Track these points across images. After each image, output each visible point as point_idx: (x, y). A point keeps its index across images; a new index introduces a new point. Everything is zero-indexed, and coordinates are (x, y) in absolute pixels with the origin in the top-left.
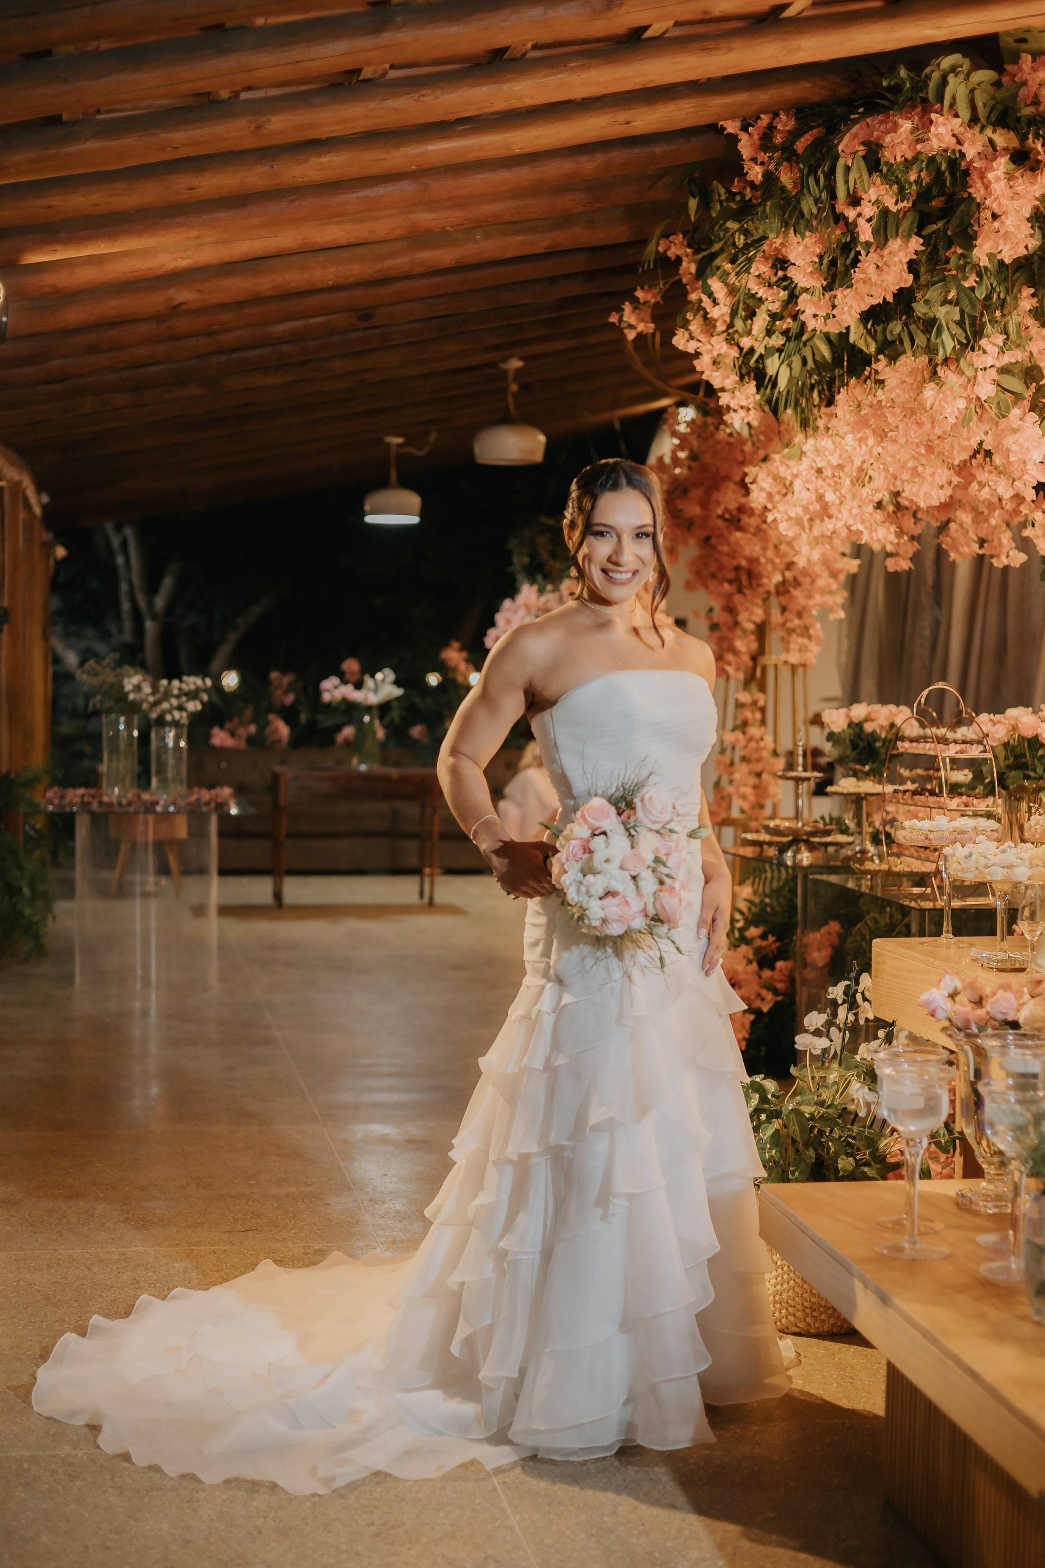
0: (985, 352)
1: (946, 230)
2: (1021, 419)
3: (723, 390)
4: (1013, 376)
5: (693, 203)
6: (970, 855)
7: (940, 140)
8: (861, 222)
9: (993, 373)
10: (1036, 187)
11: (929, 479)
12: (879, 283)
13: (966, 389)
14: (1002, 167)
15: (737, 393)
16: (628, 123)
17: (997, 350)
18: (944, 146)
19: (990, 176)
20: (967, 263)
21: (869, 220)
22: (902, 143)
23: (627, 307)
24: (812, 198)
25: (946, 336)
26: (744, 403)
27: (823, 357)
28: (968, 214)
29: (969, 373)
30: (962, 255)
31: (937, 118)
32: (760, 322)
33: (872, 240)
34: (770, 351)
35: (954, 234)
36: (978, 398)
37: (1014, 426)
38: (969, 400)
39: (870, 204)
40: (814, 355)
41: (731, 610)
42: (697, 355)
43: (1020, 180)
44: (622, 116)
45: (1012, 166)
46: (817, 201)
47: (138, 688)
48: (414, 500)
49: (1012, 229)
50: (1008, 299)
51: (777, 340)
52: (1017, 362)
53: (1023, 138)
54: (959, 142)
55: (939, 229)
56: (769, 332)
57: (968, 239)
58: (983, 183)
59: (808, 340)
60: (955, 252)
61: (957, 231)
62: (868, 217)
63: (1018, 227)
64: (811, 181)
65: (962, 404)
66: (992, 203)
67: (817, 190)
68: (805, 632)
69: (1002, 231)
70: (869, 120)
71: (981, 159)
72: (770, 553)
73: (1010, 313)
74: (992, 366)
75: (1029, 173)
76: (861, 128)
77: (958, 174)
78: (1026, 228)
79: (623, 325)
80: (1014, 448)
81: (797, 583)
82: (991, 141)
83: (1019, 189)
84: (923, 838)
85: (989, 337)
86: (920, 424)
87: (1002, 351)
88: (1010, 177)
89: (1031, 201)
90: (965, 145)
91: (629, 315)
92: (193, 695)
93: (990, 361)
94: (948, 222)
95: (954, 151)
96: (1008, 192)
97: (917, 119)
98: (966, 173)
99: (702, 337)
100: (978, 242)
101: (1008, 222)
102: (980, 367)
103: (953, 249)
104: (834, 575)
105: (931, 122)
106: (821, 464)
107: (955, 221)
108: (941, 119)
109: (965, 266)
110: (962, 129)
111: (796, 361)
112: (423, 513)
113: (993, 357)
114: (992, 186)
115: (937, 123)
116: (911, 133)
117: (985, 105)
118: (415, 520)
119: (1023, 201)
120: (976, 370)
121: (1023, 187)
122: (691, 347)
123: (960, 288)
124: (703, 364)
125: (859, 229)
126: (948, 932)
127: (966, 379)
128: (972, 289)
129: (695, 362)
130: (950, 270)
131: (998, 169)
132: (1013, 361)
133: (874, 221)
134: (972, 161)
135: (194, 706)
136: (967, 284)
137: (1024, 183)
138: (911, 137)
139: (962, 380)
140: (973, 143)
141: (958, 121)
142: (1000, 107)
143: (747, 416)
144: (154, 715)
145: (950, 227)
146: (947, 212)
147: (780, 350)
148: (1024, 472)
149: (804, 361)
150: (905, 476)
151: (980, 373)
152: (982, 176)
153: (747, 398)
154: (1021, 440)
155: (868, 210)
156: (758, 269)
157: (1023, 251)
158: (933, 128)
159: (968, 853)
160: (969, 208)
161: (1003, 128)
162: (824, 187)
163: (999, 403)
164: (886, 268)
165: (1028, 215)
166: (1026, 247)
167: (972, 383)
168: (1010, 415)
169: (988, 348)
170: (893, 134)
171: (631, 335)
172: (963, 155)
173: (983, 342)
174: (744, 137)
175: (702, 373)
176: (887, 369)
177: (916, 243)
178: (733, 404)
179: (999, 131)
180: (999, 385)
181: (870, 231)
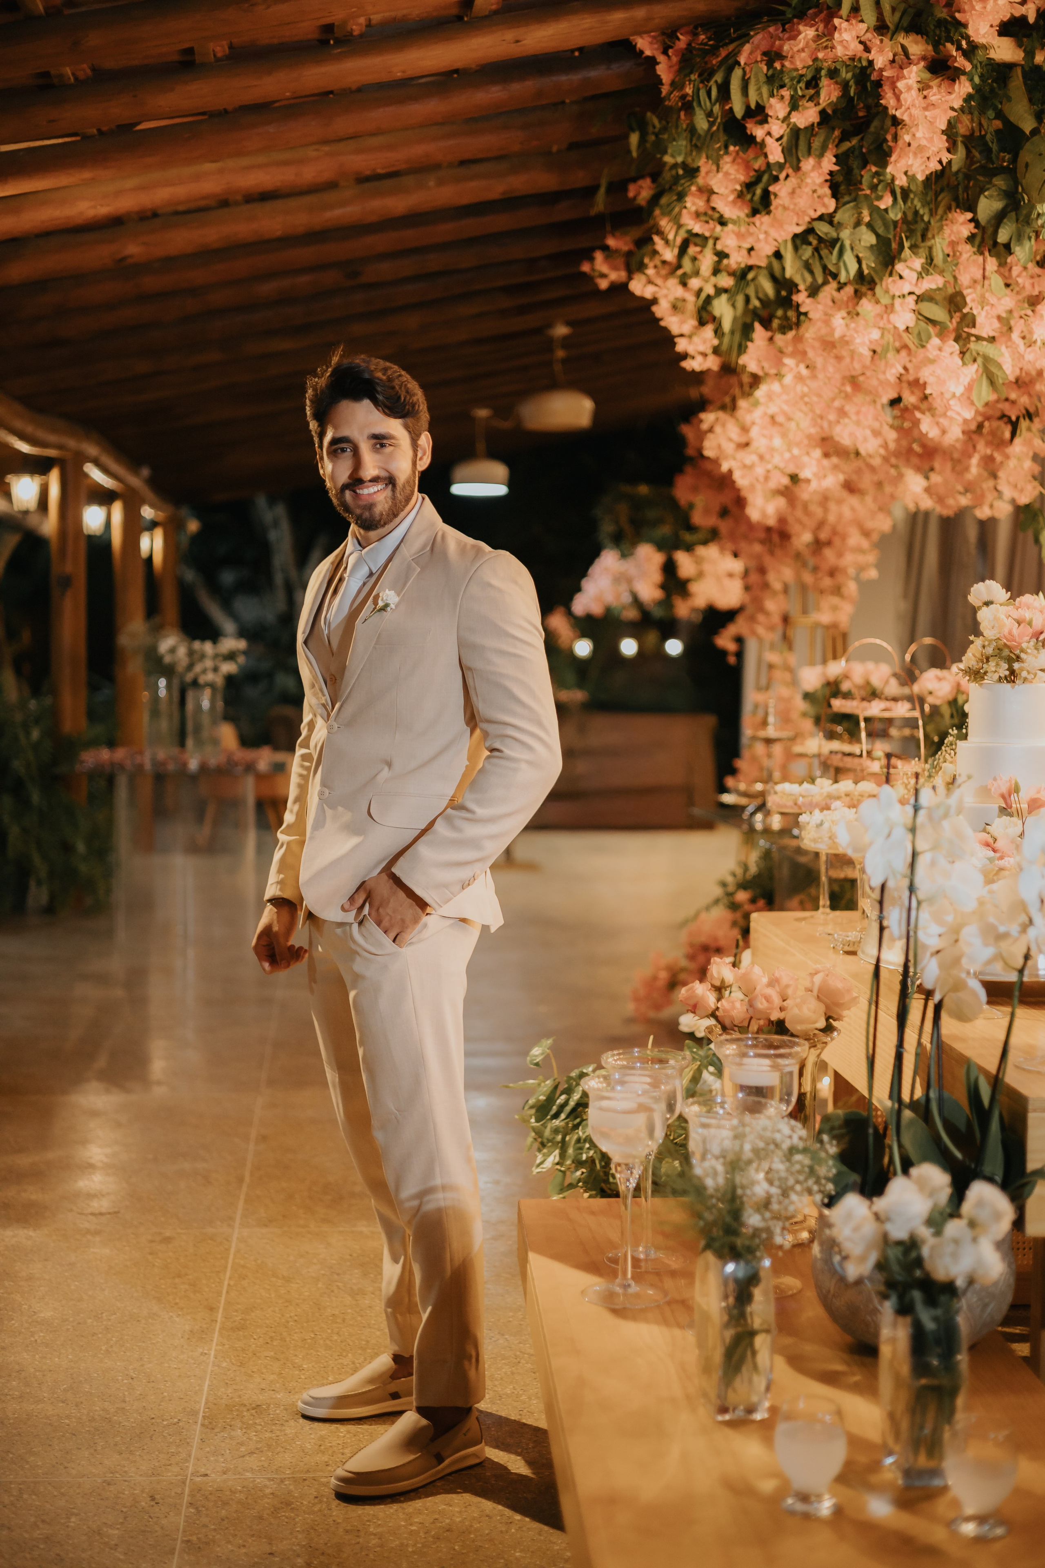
0: (901, 277)
1: (862, 147)
2: (940, 349)
3: (682, 335)
4: (937, 303)
5: (634, 139)
6: (821, 824)
7: (846, 48)
8: (769, 141)
9: (911, 300)
10: (953, 96)
11: (854, 417)
12: (792, 207)
13: (882, 318)
14: (913, 75)
15: (695, 339)
16: (517, 41)
17: (915, 275)
18: (850, 53)
19: (900, 85)
20: (880, 181)
21: (778, 140)
22: (803, 50)
23: (599, 256)
24: (702, 112)
25: (849, 258)
26: (702, 348)
27: (766, 295)
28: (882, 128)
29: (885, 300)
30: (877, 174)
31: (840, 24)
32: (707, 261)
33: (782, 160)
34: (720, 291)
35: (869, 151)
36: (895, 328)
37: (931, 357)
38: (883, 330)
39: (779, 122)
40: (757, 292)
41: (762, 571)
42: (654, 301)
43: (935, 90)
44: (510, 35)
45: (927, 75)
46: (709, 114)
47: (173, 650)
48: (500, 470)
49: (924, 142)
50: (932, 222)
51: (726, 281)
52: (939, 289)
53: (937, 44)
54: (867, 50)
55: (853, 147)
56: (716, 271)
57: (882, 155)
58: (894, 94)
59: (753, 279)
60: (870, 170)
61: (872, 147)
62: (778, 136)
63: (931, 140)
64: (703, 94)
65: (875, 335)
66: (903, 114)
67: (708, 104)
68: (837, 591)
69: (914, 145)
70: (771, 29)
71: (892, 68)
72: (799, 513)
73: (933, 237)
74: (910, 293)
75: (946, 82)
76: (763, 39)
77: (868, 84)
78: (941, 142)
79: (597, 274)
80: (931, 380)
81: (829, 543)
82: (904, 48)
83: (933, 99)
84: (790, 803)
85: (905, 261)
86: (839, 358)
87: (920, 276)
88: (923, 87)
89: (945, 111)
90: (873, 52)
91: (600, 263)
92: (231, 656)
93: (907, 288)
94: (862, 139)
95: (860, 59)
96: (919, 102)
97: (821, 26)
98: (878, 84)
99: (659, 281)
100: (893, 159)
101: (919, 135)
102: (897, 294)
103: (868, 168)
104: (866, 533)
105: (836, 28)
106: (773, 409)
107: (869, 138)
108: (845, 25)
109: (877, 186)
110: (869, 35)
111: (740, 300)
112: (511, 484)
113: (911, 283)
114: (902, 97)
115: (841, 29)
116: (814, 41)
117: (894, 9)
118: (501, 490)
119: (936, 112)
120: (893, 297)
121: (938, 97)
122: (648, 292)
123: (874, 210)
124: (662, 310)
125: (767, 150)
126: (824, 906)
127: (884, 308)
128: (886, 210)
129: (654, 308)
130: (863, 190)
131: (910, 78)
132: (934, 286)
133: (785, 139)
134: (881, 70)
135: (229, 668)
136: (883, 207)
137: (939, 92)
138: (814, 46)
139: (878, 309)
140: (881, 51)
141: (863, 27)
142: (912, 11)
143: (705, 360)
144: (189, 677)
145: (865, 143)
146: (859, 128)
147: (726, 291)
148: (947, 408)
149: (747, 300)
150: (832, 417)
151: (897, 302)
152: (894, 87)
153: (705, 342)
154: (938, 371)
155: (777, 128)
156: (694, 204)
157: (934, 166)
158: (836, 35)
159: (819, 822)
160: (884, 122)
161: (917, 34)
162: (717, 100)
163: (919, 334)
164: (798, 191)
165: (944, 128)
166: (940, 162)
167: (889, 311)
168: (929, 346)
169: (906, 273)
170: (792, 42)
171: (603, 284)
172: (871, 63)
173: (899, 267)
174: (661, 58)
175: (661, 319)
176: (808, 301)
177: (829, 163)
178: (691, 350)
179: (912, 37)
180: (920, 314)
181: (780, 149)
